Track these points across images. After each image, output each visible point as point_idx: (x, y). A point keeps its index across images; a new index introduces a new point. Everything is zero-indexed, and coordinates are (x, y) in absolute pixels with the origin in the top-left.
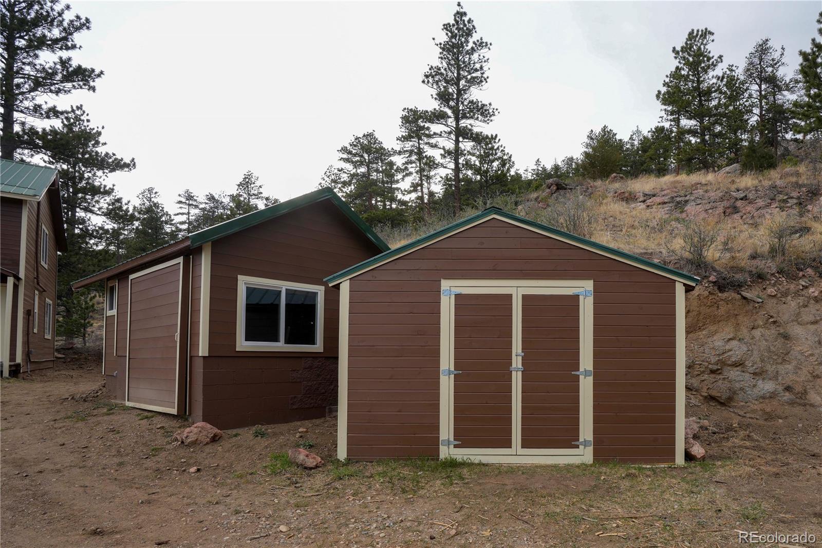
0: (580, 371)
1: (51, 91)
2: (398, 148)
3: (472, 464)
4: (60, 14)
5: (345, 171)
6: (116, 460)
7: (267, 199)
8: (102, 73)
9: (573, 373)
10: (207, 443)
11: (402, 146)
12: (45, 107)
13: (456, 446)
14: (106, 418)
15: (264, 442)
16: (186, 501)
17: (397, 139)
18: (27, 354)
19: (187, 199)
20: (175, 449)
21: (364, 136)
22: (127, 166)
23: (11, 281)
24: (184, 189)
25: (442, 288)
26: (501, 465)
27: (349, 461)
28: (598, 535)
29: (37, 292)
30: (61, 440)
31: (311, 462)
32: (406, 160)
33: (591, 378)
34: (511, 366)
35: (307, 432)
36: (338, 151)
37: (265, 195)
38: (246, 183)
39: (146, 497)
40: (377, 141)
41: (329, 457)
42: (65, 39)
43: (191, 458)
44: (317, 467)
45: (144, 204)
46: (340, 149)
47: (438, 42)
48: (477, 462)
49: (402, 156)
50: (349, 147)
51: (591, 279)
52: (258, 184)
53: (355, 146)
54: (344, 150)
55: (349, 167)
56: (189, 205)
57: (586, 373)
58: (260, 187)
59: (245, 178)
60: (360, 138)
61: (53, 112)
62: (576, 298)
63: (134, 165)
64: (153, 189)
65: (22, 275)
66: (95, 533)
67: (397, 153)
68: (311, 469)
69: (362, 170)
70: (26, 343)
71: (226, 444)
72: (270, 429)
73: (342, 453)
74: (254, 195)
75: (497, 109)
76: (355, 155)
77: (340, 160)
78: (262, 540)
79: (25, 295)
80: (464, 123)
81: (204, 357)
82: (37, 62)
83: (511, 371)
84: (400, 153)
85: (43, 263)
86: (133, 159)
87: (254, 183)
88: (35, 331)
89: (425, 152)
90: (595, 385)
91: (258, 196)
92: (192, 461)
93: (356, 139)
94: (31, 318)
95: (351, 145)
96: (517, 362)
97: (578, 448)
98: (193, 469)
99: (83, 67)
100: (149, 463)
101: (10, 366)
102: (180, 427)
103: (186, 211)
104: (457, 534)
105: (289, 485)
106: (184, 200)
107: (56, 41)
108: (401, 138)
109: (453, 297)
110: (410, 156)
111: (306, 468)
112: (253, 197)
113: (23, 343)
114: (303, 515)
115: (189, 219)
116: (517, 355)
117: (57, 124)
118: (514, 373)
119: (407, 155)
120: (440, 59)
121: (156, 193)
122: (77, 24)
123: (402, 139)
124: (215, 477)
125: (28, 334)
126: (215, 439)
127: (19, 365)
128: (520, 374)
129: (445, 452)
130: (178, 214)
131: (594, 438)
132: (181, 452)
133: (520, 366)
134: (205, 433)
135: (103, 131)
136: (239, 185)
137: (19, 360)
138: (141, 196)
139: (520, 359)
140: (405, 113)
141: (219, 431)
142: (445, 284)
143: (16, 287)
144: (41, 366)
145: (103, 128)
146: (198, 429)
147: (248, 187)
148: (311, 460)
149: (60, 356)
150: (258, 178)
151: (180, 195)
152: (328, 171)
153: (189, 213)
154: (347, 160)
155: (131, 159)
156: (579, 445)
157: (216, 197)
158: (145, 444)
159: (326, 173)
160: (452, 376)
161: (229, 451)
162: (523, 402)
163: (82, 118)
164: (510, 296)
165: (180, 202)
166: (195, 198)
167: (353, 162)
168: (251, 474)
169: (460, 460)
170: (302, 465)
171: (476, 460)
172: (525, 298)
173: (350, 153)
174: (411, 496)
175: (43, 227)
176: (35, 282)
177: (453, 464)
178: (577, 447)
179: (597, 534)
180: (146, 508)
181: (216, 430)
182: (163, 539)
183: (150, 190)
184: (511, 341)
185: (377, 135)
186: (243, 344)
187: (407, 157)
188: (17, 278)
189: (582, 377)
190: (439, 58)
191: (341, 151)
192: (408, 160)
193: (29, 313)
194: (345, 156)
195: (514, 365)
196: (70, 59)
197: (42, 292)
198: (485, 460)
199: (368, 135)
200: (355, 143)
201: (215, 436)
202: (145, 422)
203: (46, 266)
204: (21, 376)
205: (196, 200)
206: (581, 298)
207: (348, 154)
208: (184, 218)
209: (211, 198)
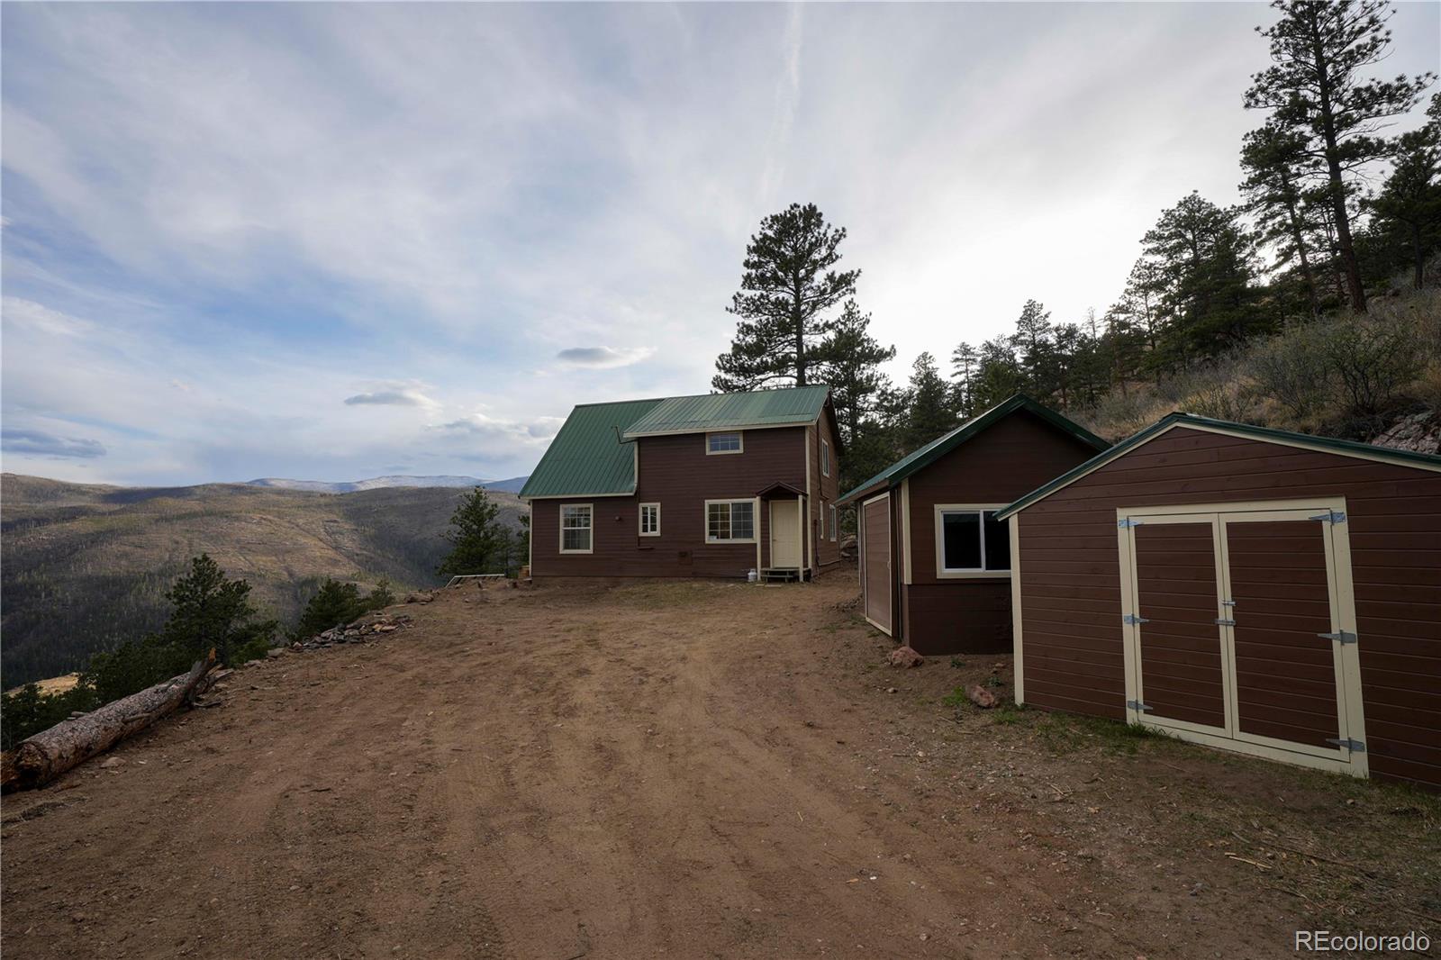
0: (1333, 633)
1: (825, 305)
2: (1243, 202)
3: (1168, 738)
4: (825, 235)
5: (1157, 266)
6: (843, 672)
7: (1057, 329)
8: (860, 271)
9: (1319, 635)
10: (909, 668)
11: (1251, 196)
12: (821, 324)
13: (1146, 712)
14: (848, 632)
15: (957, 673)
16: (873, 716)
17: (1240, 188)
18: (816, 560)
19: (964, 355)
20: (885, 669)
21: (1180, 204)
22: (888, 354)
23: (800, 497)
24: (959, 343)
25: (1118, 519)
26: (1207, 748)
27: (1025, 707)
28: (1228, 856)
29: (821, 502)
30: (814, 649)
31: (984, 702)
32: (1261, 215)
33: (1356, 645)
34: (1218, 617)
35: (1004, 667)
36: (1141, 241)
37: (1054, 324)
38: (1030, 315)
39: (850, 707)
40: (1203, 205)
41: (1006, 700)
42: (830, 254)
43: (894, 679)
44: (989, 707)
45: (920, 373)
46: (1143, 237)
47: (1266, 29)
48: (1173, 736)
49: (1254, 212)
50: (1158, 231)
51: (1341, 496)
52: (1043, 313)
53: (1167, 225)
54: (1151, 236)
55: (1160, 259)
56: (967, 360)
57: (1344, 638)
58: (1046, 316)
59: (1026, 311)
60: (1173, 210)
61: (828, 326)
62: (1315, 527)
63: (895, 351)
64: (927, 353)
65: (808, 492)
66: (809, 725)
67: (1242, 210)
68: (984, 708)
69: (1187, 255)
70: (815, 550)
71: (925, 670)
72: (970, 659)
73: (1019, 698)
74: (1039, 329)
75: (1428, 75)
76: (1170, 237)
77: (1146, 253)
78: (902, 758)
79: (812, 508)
80: (1343, 138)
81: (909, 585)
82: (814, 285)
83: (1218, 625)
84: (1248, 208)
85: (825, 474)
86: (893, 346)
87: (1038, 314)
88: (822, 537)
89: (1300, 188)
90: (1364, 659)
91: (1045, 328)
92: (894, 682)
93: (1167, 215)
94: (818, 527)
95: (1160, 227)
96: (1225, 613)
97: (1339, 749)
98: (890, 690)
99: (844, 274)
100: (863, 679)
101: (804, 572)
102: (894, 648)
103: (963, 368)
104: (1061, 801)
105: (953, 720)
106: (959, 356)
107: (824, 259)
108: (1247, 184)
109: (1132, 529)
110: (1268, 207)
111: (979, 706)
112: (1039, 332)
113: (812, 550)
114: (945, 748)
115: (967, 377)
116: (1225, 604)
117: (831, 335)
118: (1222, 629)
119: (1264, 207)
120: (1274, 56)
121: (930, 357)
122: (837, 237)
123: (1250, 185)
124: (904, 700)
125: (816, 542)
126: (916, 664)
127: (810, 570)
128: (1231, 630)
129: (1132, 716)
130: (956, 375)
131: (1367, 739)
132: (889, 672)
133: (1230, 618)
134: (908, 657)
135: (871, 318)
136: (1019, 323)
137: (810, 566)
138: (916, 366)
139: (1230, 610)
140: (1251, 141)
141: (921, 657)
142: (1122, 514)
143: (805, 502)
144: (828, 569)
145: (871, 314)
146: (904, 653)
147: (1030, 321)
148: (984, 699)
149: (847, 555)
150: (1042, 305)
151: (955, 352)
152: (1136, 269)
153: (967, 370)
154: (1157, 251)
155: (890, 347)
156: (1339, 746)
157: (994, 344)
158: (865, 661)
159: (1133, 273)
160: (1138, 625)
161: (925, 677)
162: (1238, 668)
163: (854, 311)
164: (1210, 525)
165: (957, 360)
166: (972, 351)
167: (1165, 250)
168: (931, 703)
169: (1151, 730)
170: (975, 703)
171: (1174, 734)
172: (1231, 527)
173: (1160, 237)
174: (1055, 756)
175: (823, 440)
176: (819, 494)
177: (1140, 733)
178: (1337, 748)
179: (1226, 854)
180: (845, 715)
181: (919, 656)
182: (843, 740)
183: (924, 356)
184: (1215, 584)
185: (1201, 195)
186: (944, 572)
187: (1265, 210)
188: (805, 495)
189: (1336, 644)
190: (1272, 54)
191: (1145, 240)
192: (1266, 215)
193: (815, 523)
194: (1154, 245)
195: (1221, 617)
196: (833, 273)
197: (825, 500)
198: (1185, 736)
199: (1186, 202)
200: (1166, 222)
201: (916, 661)
202: (871, 640)
203: (828, 476)
204: (812, 579)
205: (973, 353)
206: (1326, 525)
207: (1158, 240)
208: (961, 378)
209: (989, 347)
